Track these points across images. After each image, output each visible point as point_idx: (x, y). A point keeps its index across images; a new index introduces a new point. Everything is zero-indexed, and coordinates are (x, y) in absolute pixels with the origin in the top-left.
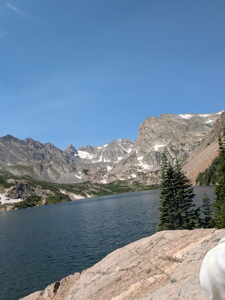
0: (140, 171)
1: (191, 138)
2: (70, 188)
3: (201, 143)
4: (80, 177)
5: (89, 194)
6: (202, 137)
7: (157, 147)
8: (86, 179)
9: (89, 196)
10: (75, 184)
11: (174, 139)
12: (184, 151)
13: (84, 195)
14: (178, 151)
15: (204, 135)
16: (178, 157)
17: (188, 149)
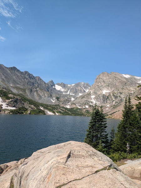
0: (91, 104)
1: (127, 90)
3: (132, 94)
7: (105, 92)
11: (116, 89)
12: (121, 97)
14: (117, 97)
15: (135, 90)
16: (116, 100)
17: (123, 97)
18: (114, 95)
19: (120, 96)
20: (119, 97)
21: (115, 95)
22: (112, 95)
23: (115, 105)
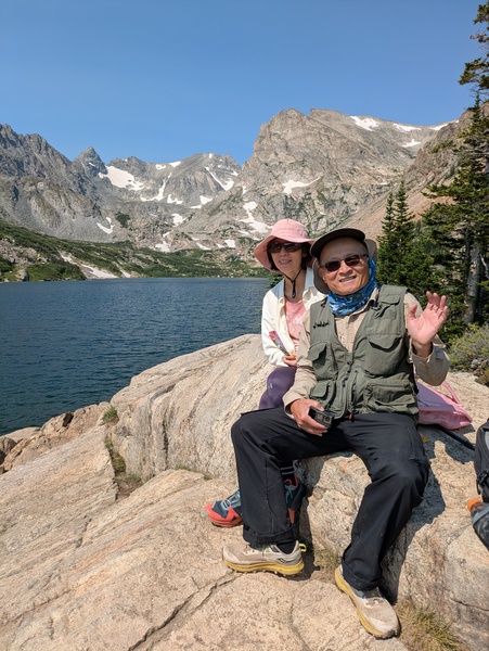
0: (245, 234)
1: (366, 176)
2: (85, 251)
3: (383, 190)
4: (108, 229)
5: (128, 270)
6: (388, 177)
7: (292, 185)
8: (123, 235)
9: (127, 275)
10: (97, 244)
11: (331, 173)
12: (345, 203)
13: (115, 270)
14: (333, 201)
15: (395, 174)
16: (331, 215)
17: (353, 201)
18: (321, 197)
19: (341, 199)
21: (326, 195)
22: (314, 195)
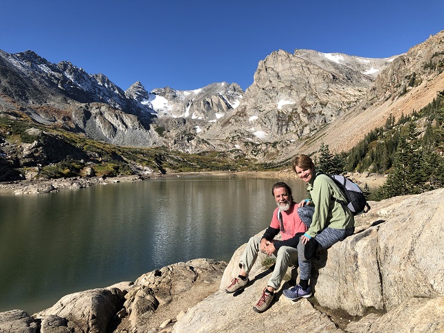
1: (338, 96)
3: (351, 105)
6: (355, 96)
7: (284, 103)
11: (312, 94)
12: (324, 115)
14: (314, 115)
15: (360, 94)
16: (312, 124)
17: (330, 113)
18: (305, 111)
19: (320, 113)
20: (318, 116)
21: (308, 109)
22: (300, 110)
23: (308, 137)
